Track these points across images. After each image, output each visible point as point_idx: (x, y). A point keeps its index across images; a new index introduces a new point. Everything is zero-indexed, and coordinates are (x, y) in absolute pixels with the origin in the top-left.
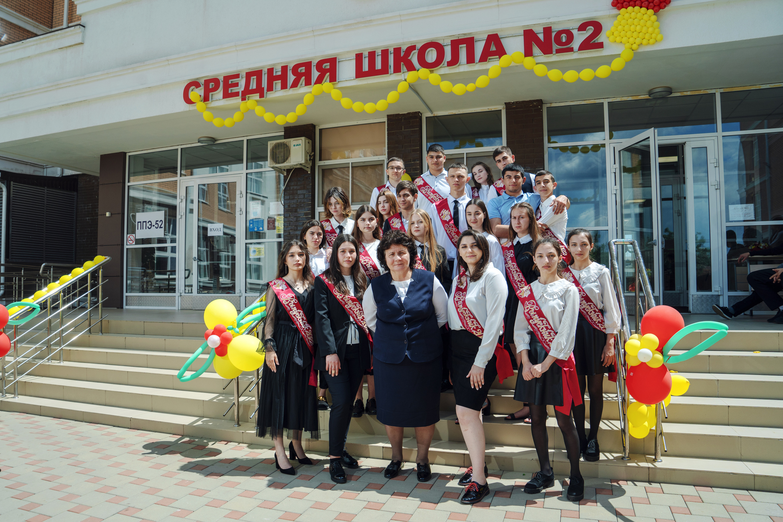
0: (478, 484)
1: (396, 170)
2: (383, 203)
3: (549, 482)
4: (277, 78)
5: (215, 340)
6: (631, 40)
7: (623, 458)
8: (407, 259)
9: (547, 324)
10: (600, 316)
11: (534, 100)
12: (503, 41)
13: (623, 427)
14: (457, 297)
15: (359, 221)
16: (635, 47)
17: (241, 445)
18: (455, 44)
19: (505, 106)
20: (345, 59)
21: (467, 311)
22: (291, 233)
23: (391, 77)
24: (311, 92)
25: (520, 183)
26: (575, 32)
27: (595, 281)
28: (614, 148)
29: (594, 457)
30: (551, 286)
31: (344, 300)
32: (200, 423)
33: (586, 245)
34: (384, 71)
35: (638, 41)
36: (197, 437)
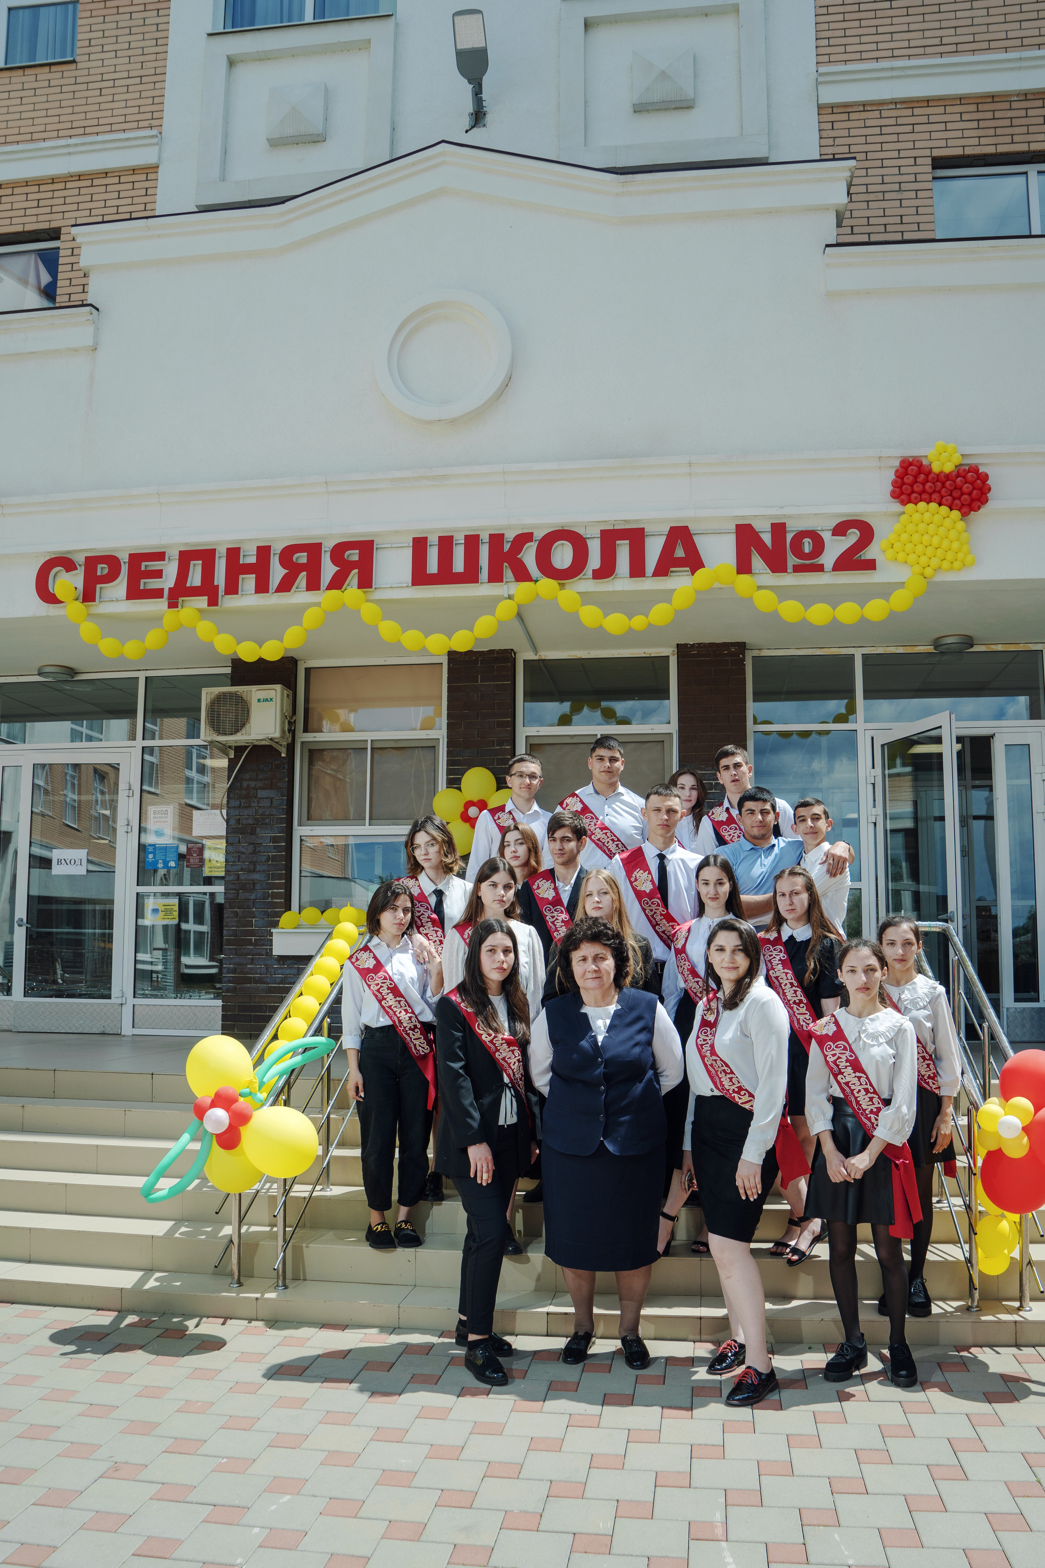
0: (756, 1371)
1: (528, 781)
2: (515, 844)
3: (860, 1360)
4: (248, 569)
5: (219, 1117)
6: (923, 560)
7: (968, 1309)
8: (608, 968)
9: (866, 1084)
10: (932, 1066)
11: (731, 643)
12: (695, 538)
13: (967, 1255)
14: (702, 1037)
15: (484, 886)
16: (928, 572)
17: (254, 1323)
18: (609, 538)
19: (676, 650)
20: (390, 546)
21: (719, 1062)
22: (242, 877)
23: (483, 589)
24: (318, 604)
25: (770, 822)
26: (827, 536)
27: (924, 1008)
28: (872, 738)
29: (923, 1309)
30: (872, 1020)
31: (494, 1044)
32: (151, 1284)
33: (910, 944)
34: (470, 576)
35: (935, 562)
36: (155, 1313)
